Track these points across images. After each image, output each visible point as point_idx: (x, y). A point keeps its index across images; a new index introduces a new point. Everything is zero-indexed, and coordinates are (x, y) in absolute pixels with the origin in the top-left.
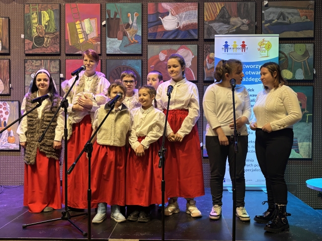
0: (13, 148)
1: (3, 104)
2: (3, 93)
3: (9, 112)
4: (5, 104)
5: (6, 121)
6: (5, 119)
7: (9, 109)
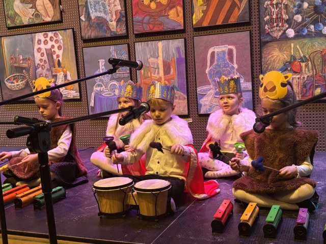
0: (72, 97)
1: (54, 35)
2: (53, 20)
3: (62, 45)
4: (56, 35)
5: (60, 59)
6: (58, 56)
7: (62, 41)
